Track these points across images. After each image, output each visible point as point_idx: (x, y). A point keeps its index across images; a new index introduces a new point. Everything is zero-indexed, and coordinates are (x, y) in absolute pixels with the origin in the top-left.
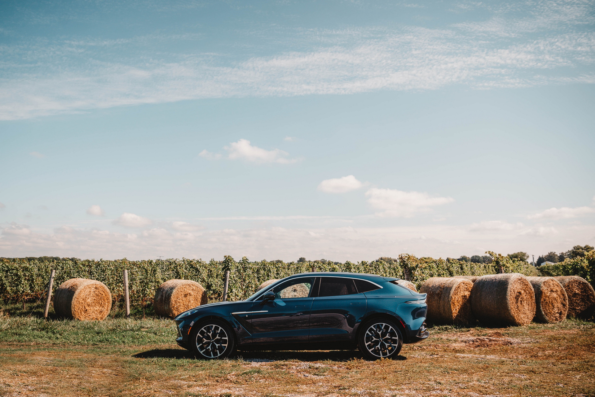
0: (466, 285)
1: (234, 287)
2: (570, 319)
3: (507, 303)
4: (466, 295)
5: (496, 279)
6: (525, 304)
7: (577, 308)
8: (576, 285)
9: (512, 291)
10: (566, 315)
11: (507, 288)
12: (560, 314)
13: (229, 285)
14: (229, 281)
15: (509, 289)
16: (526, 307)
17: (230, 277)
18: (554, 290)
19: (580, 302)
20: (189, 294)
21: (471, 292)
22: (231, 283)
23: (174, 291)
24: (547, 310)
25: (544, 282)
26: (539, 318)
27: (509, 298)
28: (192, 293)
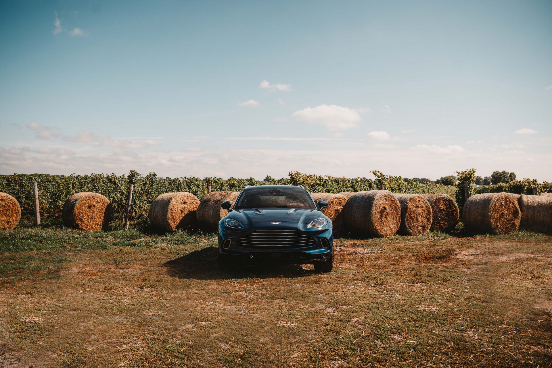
0: (340, 200)
1: (138, 200)
2: (433, 231)
3: (371, 217)
4: (339, 209)
5: (366, 195)
6: (389, 218)
7: (441, 222)
8: (442, 202)
9: (378, 206)
10: (429, 228)
11: (372, 203)
12: (424, 227)
13: (132, 198)
14: (133, 194)
15: (374, 204)
16: (391, 221)
17: (134, 190)
18: (420, 206)
19: (444, 217)
20: (92, 206)
21: (345, 207)
22: (135, 195)
23: (77, 203)
24: (411, 223)
25: (411, 199)
26: (403, 231)
27: (373, 212)
28: (96, 205)
